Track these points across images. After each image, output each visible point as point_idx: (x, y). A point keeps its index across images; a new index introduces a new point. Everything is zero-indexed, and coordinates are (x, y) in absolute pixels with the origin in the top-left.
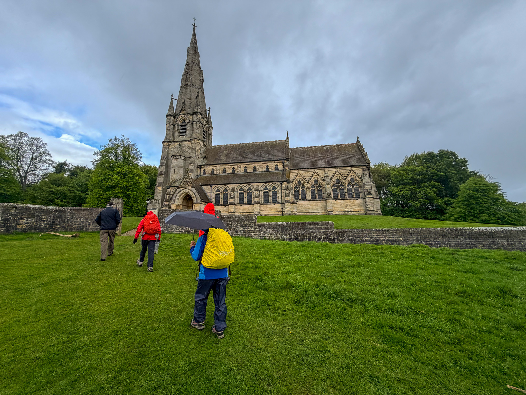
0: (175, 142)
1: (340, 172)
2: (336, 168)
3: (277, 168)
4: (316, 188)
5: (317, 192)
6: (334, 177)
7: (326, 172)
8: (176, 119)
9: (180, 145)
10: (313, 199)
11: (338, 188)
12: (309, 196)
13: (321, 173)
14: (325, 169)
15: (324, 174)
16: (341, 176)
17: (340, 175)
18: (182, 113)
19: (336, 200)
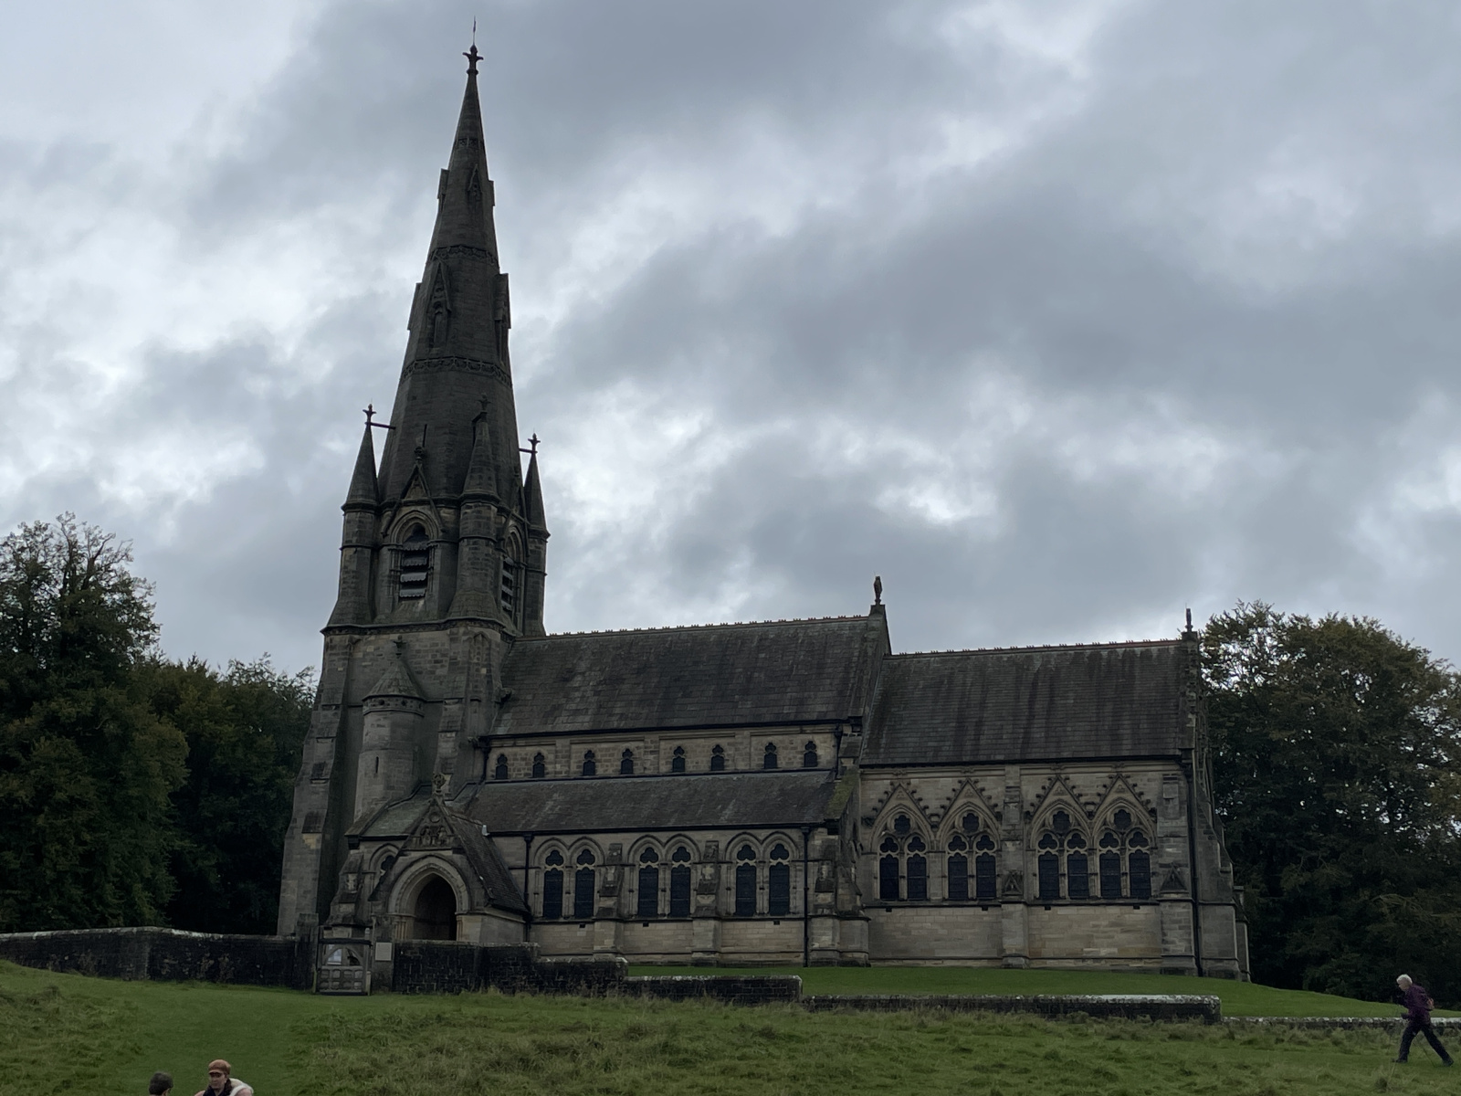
0: (380, 630)
1: (1070, 784)
2: (1053, 765)
3: (810, 758)
4: (970, 852)
5: (972, 868)
6: (1047, 802)
7: (1011, 784)
8: (385, 522)
9: (400, 644)
10: (957, 897)
11: (1061, 851)
12: (938, 887)
13: (993, 784)
14: (1008, 768)
15: (1001, 789)
16: (1073, 802)
17: (1067, 798)
18: (410, 497)
19: (1048, 908)
